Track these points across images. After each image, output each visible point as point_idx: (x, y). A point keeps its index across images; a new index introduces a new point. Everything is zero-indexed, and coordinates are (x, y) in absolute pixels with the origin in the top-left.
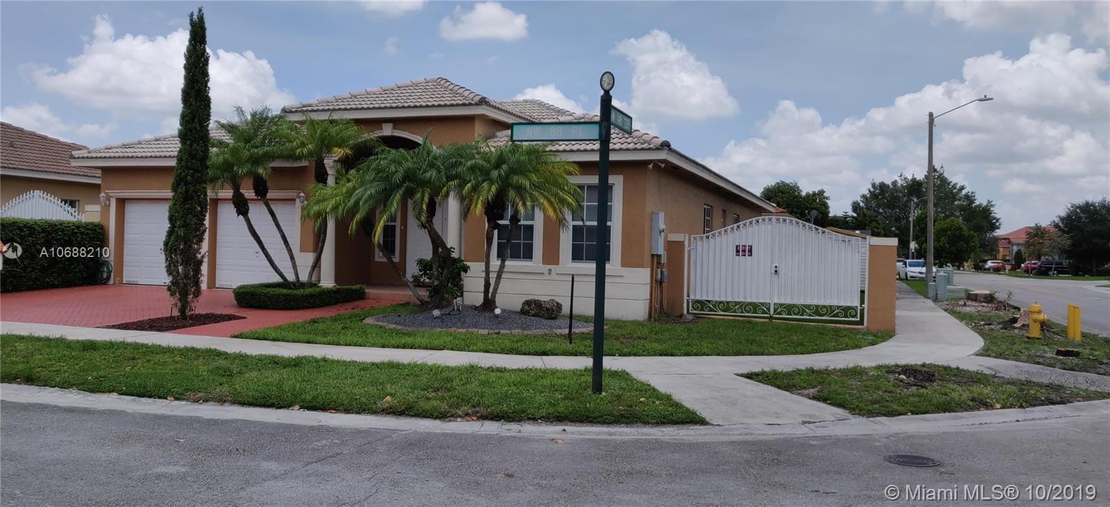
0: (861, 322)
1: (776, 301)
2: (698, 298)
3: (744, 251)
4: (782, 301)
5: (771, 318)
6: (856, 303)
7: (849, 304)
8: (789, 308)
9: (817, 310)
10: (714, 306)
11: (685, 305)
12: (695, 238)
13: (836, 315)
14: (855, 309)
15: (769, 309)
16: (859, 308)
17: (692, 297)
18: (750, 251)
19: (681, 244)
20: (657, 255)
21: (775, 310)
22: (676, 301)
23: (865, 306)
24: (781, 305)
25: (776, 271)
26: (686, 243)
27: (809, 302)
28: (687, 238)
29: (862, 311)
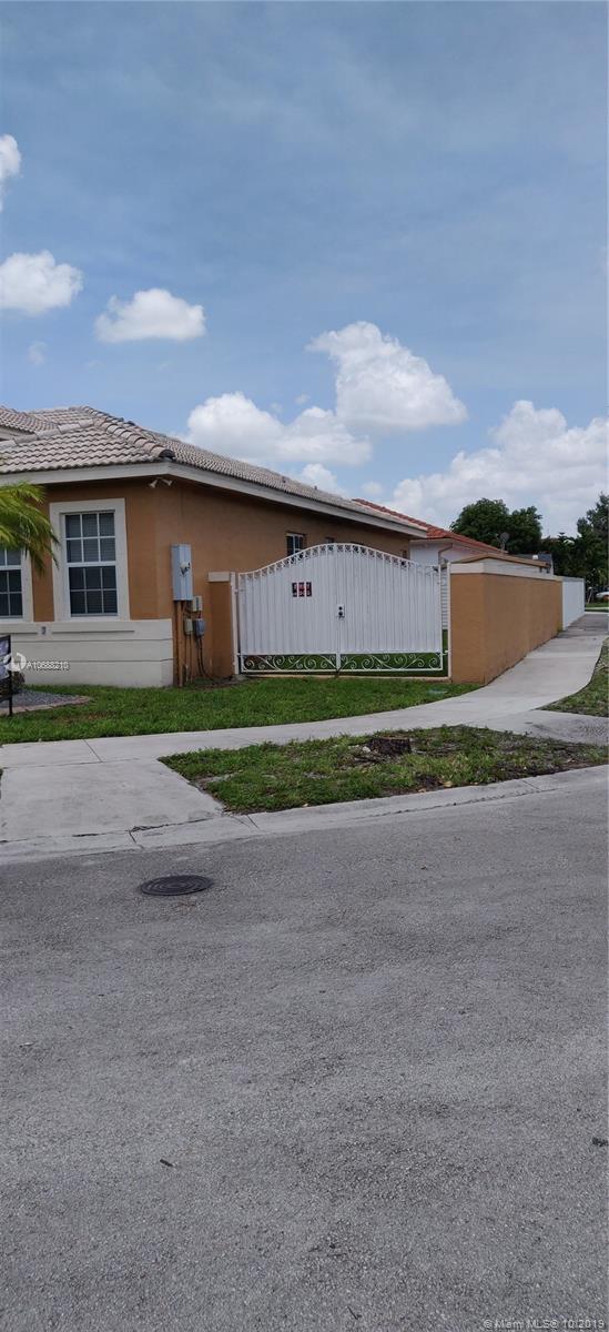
0: (444, 673)
1: (343, 652)
2: (251, 653)
3: (302, 590)
4: (350, 651)
5: (337, 673)
6: (438, 649)
7: (429, 651)
8: (359, 659)
9: (392, 660)
10: (271, 662)
11: (236, 663)
12: (243, 577)
13: (415, 666)
14: (436, 655)
15: (334, 662)
16: (442, 655)
17: (243, 652)
18: (309, 589)
19: (225, 585)
20: (182, 602)
21: (342, 662)
22: (224, 657)
23: (449, 652)
24: (349, 656)
25: (341, 614)
26: (233, 584)
27: (382, 650)
28: (233, 576)
29: (445, 658)
